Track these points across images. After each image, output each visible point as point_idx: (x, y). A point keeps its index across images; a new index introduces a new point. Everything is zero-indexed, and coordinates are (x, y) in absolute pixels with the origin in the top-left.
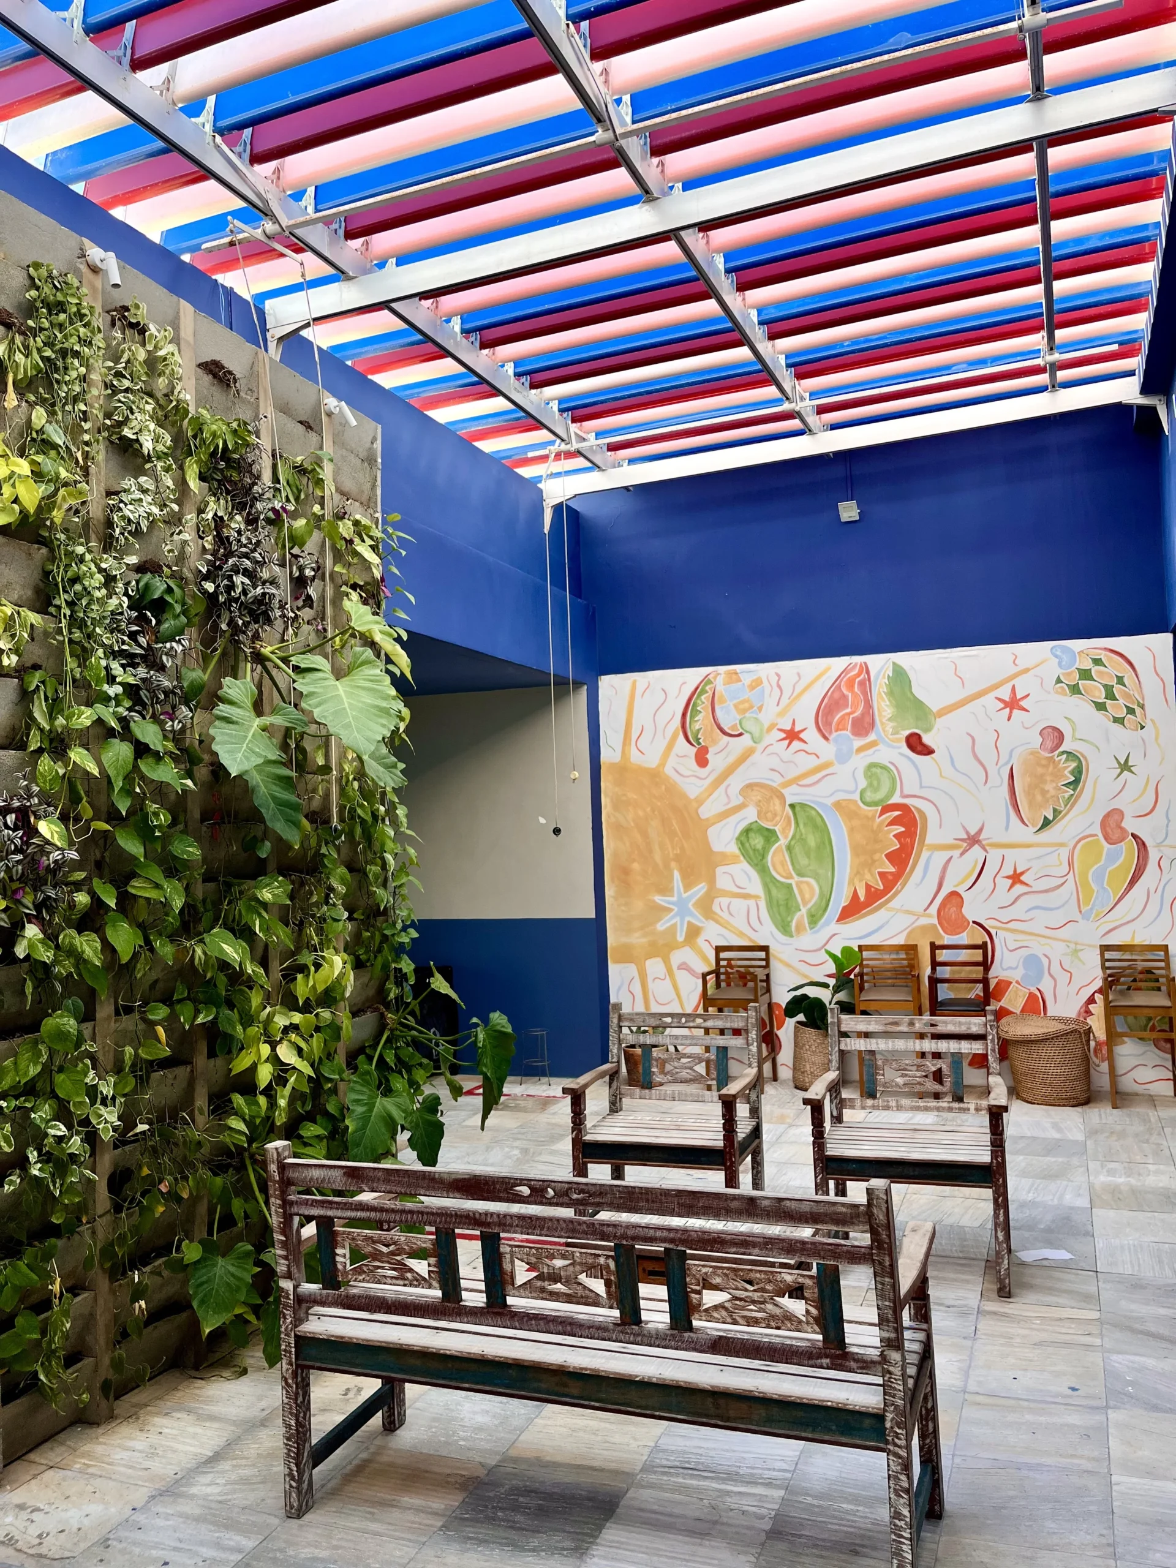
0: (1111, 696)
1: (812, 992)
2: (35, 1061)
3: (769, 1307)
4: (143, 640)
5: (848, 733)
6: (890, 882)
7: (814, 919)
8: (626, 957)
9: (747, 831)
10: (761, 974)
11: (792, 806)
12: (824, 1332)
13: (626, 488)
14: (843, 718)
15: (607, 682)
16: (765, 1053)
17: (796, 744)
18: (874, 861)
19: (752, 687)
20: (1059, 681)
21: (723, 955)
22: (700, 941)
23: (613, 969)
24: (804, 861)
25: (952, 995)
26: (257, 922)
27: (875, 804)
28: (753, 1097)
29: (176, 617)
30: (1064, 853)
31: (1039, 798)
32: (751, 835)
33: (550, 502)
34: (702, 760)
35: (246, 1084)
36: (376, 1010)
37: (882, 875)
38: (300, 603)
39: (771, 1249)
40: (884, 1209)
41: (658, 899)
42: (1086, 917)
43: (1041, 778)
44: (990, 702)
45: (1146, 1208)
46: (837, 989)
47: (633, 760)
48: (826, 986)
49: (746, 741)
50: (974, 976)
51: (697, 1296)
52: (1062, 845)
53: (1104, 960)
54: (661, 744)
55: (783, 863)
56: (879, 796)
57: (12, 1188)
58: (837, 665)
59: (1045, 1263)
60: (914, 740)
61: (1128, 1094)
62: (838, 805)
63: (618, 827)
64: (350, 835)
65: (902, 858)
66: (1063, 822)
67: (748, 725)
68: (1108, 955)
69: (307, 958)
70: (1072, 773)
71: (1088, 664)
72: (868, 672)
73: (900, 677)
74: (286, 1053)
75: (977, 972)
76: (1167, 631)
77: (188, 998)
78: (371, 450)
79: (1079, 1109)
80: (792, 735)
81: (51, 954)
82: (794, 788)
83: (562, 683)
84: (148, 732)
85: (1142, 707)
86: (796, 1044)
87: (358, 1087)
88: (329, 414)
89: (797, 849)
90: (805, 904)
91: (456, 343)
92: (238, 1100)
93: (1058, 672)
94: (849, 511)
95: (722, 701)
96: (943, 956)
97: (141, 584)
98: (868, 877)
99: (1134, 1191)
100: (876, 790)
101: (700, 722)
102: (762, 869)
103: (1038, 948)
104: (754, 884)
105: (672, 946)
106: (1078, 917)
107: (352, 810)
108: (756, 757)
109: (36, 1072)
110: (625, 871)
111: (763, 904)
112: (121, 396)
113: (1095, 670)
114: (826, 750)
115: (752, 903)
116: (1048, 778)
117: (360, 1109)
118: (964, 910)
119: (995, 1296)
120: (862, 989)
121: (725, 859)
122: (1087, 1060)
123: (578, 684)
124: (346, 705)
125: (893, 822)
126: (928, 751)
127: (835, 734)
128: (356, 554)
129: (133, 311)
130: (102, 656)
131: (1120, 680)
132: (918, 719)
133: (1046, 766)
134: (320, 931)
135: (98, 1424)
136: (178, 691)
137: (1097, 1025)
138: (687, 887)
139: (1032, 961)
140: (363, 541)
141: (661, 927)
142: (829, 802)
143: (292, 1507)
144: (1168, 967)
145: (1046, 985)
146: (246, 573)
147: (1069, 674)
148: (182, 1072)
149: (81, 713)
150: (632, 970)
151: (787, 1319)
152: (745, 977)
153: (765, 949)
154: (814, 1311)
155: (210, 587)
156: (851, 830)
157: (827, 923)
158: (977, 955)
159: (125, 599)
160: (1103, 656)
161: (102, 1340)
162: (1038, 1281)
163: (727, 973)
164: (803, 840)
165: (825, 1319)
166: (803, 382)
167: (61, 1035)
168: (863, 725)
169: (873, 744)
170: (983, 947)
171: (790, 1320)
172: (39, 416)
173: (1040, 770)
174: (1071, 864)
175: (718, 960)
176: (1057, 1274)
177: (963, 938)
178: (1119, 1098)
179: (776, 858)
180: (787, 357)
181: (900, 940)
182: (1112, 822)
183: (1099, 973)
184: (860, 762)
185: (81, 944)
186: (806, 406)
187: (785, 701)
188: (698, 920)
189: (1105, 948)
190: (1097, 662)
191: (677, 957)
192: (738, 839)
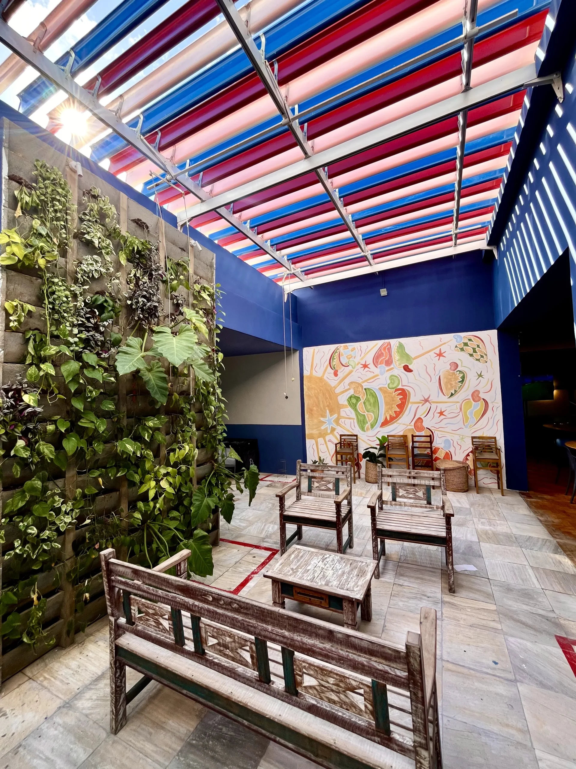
0: (475, 351)
1: (372, 450)
2: (22, 500)
3: (342, 696)
4: (92, 321)
5: (384, 365)
6: (398, 415)
7: (372, 426)
8: (312, 438)
9: (351, 397)
10: (355, 444)
11: (365, 389)
12: (376, 719)
13: (310, 287)
14: (382, 360)
15: (306, 350)
16: (356, 470)
17: (367, 369)
18: (392, 407)
19: (352, 351)
20: (456, 347)
21: (342, 437)
22: (335, 433)
23: (308, 441)
24: (369, 407)
25: (419, 453)
26: (146, 435)
27: (393, 388)
28: (349, 498)
29: (109, 312)
30: (458, 405)
31: (449, 386)
32: (352, 399)
33: (286, 293)
34: (336, 374)
35: (144, 497)
36: (211, 462)
37: (395, 412)
38: (178, 313)
39: (343, 664)
40: (418, 661)
41: (322, 419)
42: (466, 427)
43: (450, 380)
44: (432, 354)
45: (501, 543)
46: (380, 450)
47: (314, 374)
48: (376, 448)
49: (350, 368)
50: (427, 446)
51: (300, 678)
52: (458, 402)
53: (473, 442)
54: (323, 369)
55: (362, 408)
56: (394, 386)
57: (9, 557)
58: (380, 343)
59: (466, 572)
60: (406, 367)
61: (481, 487)
62: (380, 389)
63: (309, 396)
64: (198, 399)
65: (402, 406)
66: (458, 394)
67: (351, 363)
68: (474, 440)
69: (175, 446)
70: (461, 378)
71: (466, 341)
72: (390, 345)
73: (401, 346)
74: (164, 484)
75: (428, 445)
76: (494, 329)
77: (115, 466)
78: (212, 263)
79: (465, 493)
80: (365, 366)
81: (28, 453)
82: (366, 383)
83: (289, 350)
84: (90, 358)
85: (486, 355)
86: (366, 468)
87: (198, 494)
88: (192, 246)
89: (367, 403)
90: (369, 421)
91: (248, 231)
92: (140, 504)
93: (456, 344)
94: (384, 292)
95: (342, 355)
96: (416, 439)
97: (93, 299)
98: (390, 412)
99: (494, 534)
100: (393, 384)
101: (335, 362)
102: (356, 410)
103: (449, 437)
104: (353, 415)
105: (327, 434)
106: (463, 427)
107: (199, 390)
108: (353, 373)
109: (22, 505)
110: (311, 410)
111: (356, 421)
112: (85, 222)
113: (469, 343)
114: (376, 371)
115: (352, 421)
116: (453, 380)
117: (197, 503)
118: (423, 424)
119: (447, 592)
120: (388, 449)
121: (343, 406)
122: (467, 476)
123: (295, 350)
124: (175, 346)
125: (399, 394)
126: (410, 371)
127: (379, 366)
128: (201, 297)
129: (93, 190)
130: (68, 325)
131: (478, 346)
132: (407, 360)
133: (452, 376)
134: (183, 436)
135: (65, 648)
136: (109, 342)
137: (470, 463)
138: (331, 415)
139: (447, 441)
140: (205, 292)
141: (322, 428)
142: (377, 388)
143: (113, 728)
144: (496, 444)
145: (452, 450)
146: (144, 297)
147: (460, 344)
148: (115, 495)
149: (51, 348)
150: (313, 441)
151: (352, 706)
152: (350, 445)
153: (356, 436)
154: (370, 707)
155: (129, 302)
156: (385, 397)
157: (377, 428)
158: (428, 439)
159: (83, 303)
160: (472, 338)
161: (68, 611)
162: (464, 583)
163: (344, 443)
164: (369, 401)
165: (377, 714)
166: (368, 246)
167: (33, 489)
168: (389, 363)
169: (392, 368)
170: (430, 436)
171: (355, 708)
172: (36, 223)
173: (450, 377)
174: (461, 409)
175: (341, 439)
176: (473, 580)
177: (423, 433)
178: (479, 489)
179: (360, 406)
180: (363, 236)
181: (401, 434)
182: (475, 394)
183: (471, 446)
184: (388, 374)
185: (43, 449)
186: (368, 254)
187: (363, 355)
188: (335, 426)
189: (473, 438)
190: (470, 340)
191: (328, 438)
192: (347, 400)
